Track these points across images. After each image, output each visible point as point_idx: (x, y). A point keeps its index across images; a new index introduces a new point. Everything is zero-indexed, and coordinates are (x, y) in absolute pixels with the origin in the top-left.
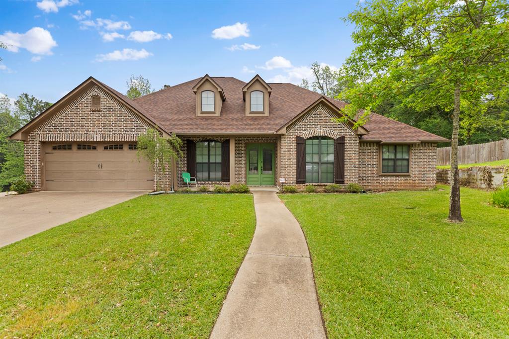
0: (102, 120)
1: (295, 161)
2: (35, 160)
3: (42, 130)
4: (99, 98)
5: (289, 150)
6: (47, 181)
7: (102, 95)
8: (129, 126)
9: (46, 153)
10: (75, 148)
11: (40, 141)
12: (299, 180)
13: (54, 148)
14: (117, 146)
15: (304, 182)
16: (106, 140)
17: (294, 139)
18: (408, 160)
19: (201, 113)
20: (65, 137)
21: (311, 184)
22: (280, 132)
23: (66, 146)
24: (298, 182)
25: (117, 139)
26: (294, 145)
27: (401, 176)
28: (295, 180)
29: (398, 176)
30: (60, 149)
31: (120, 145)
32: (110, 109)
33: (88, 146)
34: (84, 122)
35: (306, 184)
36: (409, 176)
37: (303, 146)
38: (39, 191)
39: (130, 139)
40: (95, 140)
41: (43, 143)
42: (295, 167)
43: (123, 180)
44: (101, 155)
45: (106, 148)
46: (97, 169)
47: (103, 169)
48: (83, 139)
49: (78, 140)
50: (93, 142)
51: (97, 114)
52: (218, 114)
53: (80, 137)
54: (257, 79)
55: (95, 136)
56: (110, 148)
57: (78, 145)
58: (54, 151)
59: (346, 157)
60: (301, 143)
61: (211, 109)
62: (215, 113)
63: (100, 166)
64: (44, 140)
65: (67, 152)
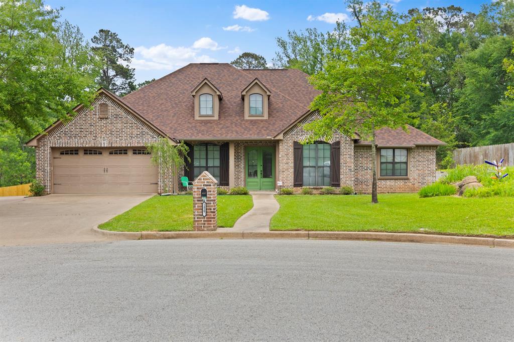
0: (110, 127)
1: (292, 165)
2: (46, 165)
3: (52, 137)
4: (107, 105)
5: (287, 155)
6: (54, 184)
7: (109, 103)
8: (135, 132)
9: (54, 158)
10: (81, 153)
11: (51, 147)
12: (297, 183)
13: (62, 154)
14: (122, 151)
15: (301, 185)
16: (113, 145)
17: (291, 143)
18: (406, 163)
19: (200, 117)
20: (74, 143)
21: (308, 187)
22: (277, 138)
23: (74, 151)
24: (295, 185)
25: (124, 145)
26: (291, 150)
27: (399, 179)
28: (292, 183)
29: (397, 179)
30: (68, 154)
31: (124, 150)
32: (117, 116)
33: (94, 151)
34: (93, 128)
35: (303, 187)
36: (408, 179)
37: (300, 151)
38: (50, 194)
39: (136, 145)
40: (103, 146)
41: (53, 149)
42: (292, 170)
43: (127, 184)
44: (106, 160)
45: (111, 153)
46: (103, 173)
47: (108, 173)
48: (92, 145)
49: (87, 146)
50: (101, 148)
51: (104, 121)
52: (216, 118)
53: (89, 143)
54: (256, 83)
55: (103, 142)
56: (115, 153)
57: (85, 151)
58: (62, 156)
59: (341, 161)
60: (298, 147)
61: (210, 113)
62: (213, 116)
63: (106, 170)
64: (54, 146)
65: (75, 156)
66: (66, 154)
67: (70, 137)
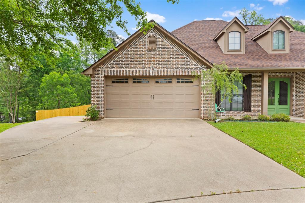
0: (158, 57)
2: (100, 92)
3: (106, 67)
4: (155, 38)
6: (107, 109)
7: (157, 35)
8: (181, 62)
9: (107, 86)
10: (130, 81)
11: (104, 76)
13: (113, 82)
14: (169, 79)
16: (161, 74)
19: (228, 51)
20: (125, 72)
23: (124, 80)
30: (119, 82)
32: (164, 48)
33: (142, 79)
34: (142, 59)
38: (103, 118)
39: (182, 74)
40: (151, 75)
41: (106, 77)
43: (171, 109)
44: (153, 88)
45: (157, 82)
46: (150, 100)
47: (154, 100)
48: (141, 74)
49: (137, 75)
50: (149, 77)
51: (152, 52)
52: (243, 52)
53: (138, 71)
54: (281, 21)
55: (151, 71)
57: (134, 79)
58: (114, 84)
61: (238, 48)
62: (240, 51)
63: (152, 97)
64: (107, 74)
65: (124, 85)
66: (117, 82)
67: (122, 67)
